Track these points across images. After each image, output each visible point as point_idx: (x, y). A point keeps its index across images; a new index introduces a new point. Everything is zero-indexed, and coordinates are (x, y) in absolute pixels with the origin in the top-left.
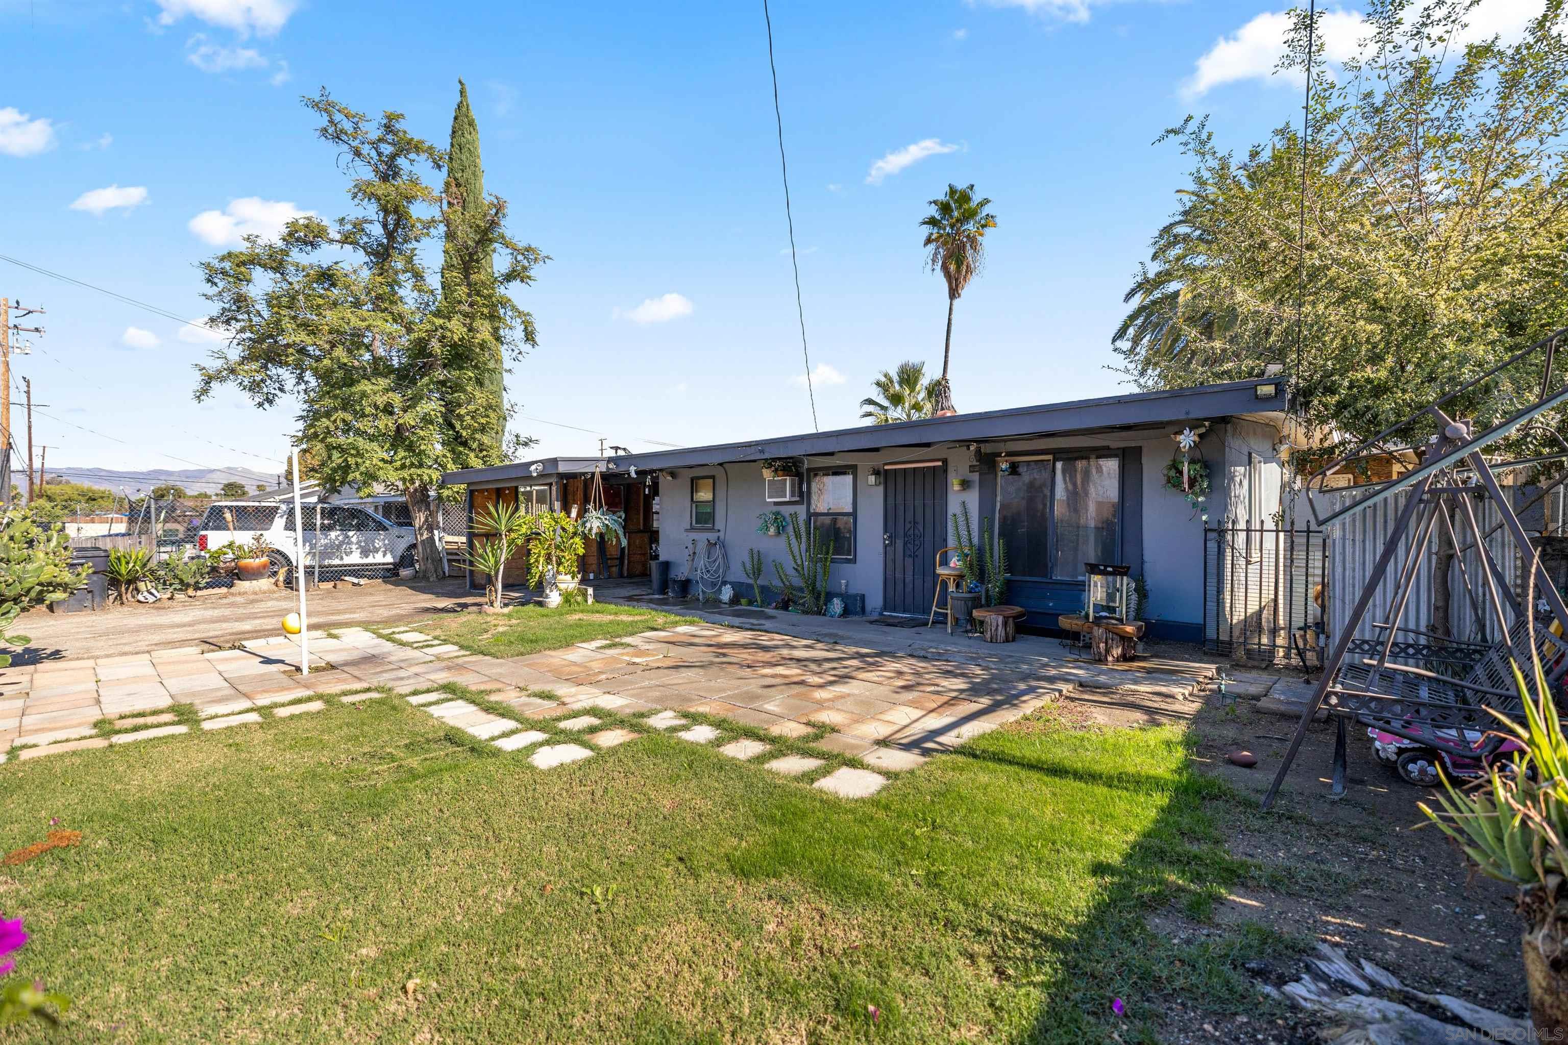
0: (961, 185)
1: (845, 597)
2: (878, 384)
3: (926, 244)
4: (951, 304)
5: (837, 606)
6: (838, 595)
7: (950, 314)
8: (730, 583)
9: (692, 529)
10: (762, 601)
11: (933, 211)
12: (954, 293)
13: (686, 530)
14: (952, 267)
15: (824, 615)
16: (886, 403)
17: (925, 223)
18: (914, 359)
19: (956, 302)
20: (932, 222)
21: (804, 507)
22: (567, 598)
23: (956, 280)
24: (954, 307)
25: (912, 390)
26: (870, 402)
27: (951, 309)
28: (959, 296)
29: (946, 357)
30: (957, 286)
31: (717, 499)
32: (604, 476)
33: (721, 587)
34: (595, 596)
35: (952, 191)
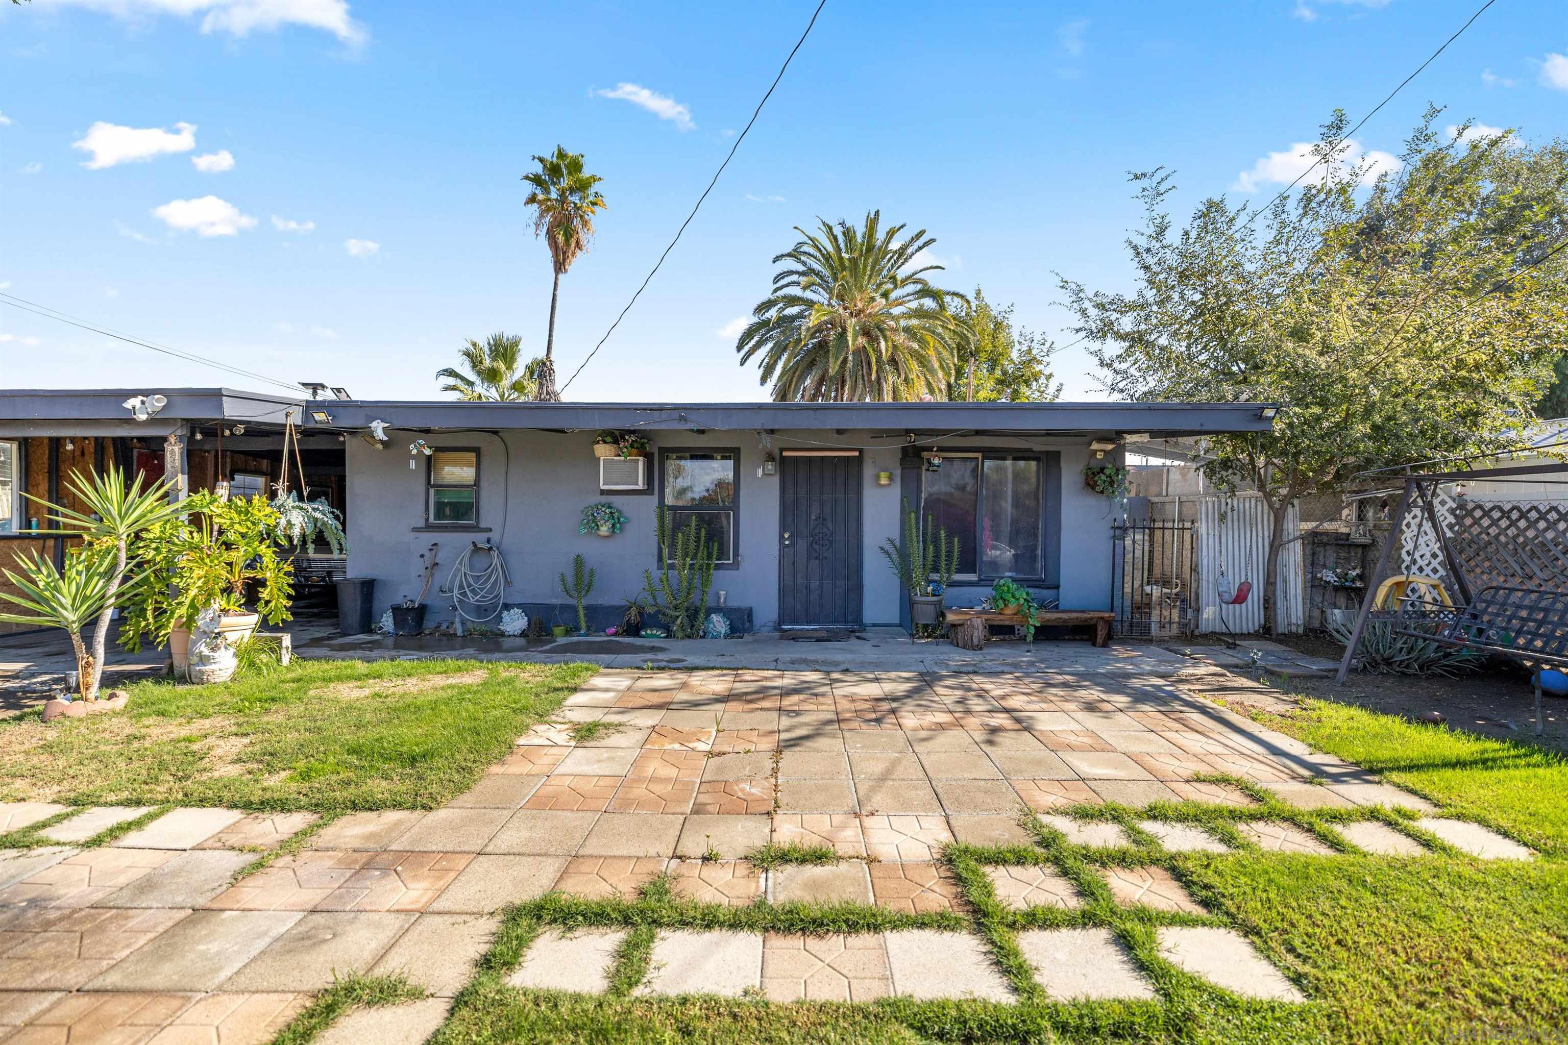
0: (571, 152)
1: (727, 612)
2: (467, 354)
3: (527, 203)
4: (556, 278)
5: (719, 624)
6: (718, 610)
7: (555, 289)
8: (519, 606)
9: (429, 527)
10: (588, 628)
11: (538, 168)
12: (560, 266)
13: (415, 530)
14: (561, 239)
15: (703, 637)
16: (472, 376)
17: (527, 178)
18: (509, 333)
19: (561, 276)
20: (537, 180)
21: (654, 499)
22: (247, 657)
23: (564, 253)
24: (560, 282)
25: (509, 367)
26: (451, 373)
27: (556, 284)
28: (566, 271)
29: (550, 336)
30: (564, 260)
31: (484, 484)
32: (307, 433)
33: (501, 612)
34: (295, 647)
35: (561, 155)
